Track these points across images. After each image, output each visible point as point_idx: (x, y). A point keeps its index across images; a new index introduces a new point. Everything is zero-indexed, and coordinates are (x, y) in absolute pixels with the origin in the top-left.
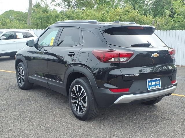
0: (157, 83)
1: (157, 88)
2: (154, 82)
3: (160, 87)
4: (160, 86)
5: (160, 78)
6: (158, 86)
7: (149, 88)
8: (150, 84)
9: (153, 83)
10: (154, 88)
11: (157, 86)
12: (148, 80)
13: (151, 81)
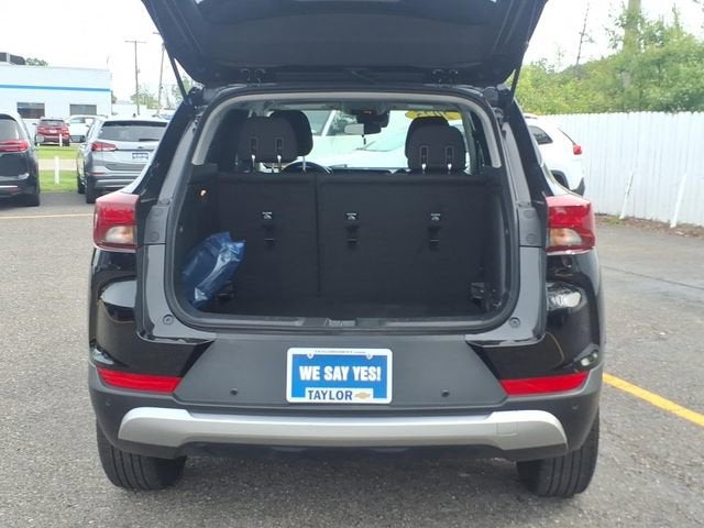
1: (355, 400)
2: (346, 369)
3: (385, 396)
4: (380, 395)
5: (388, 353)
6: (370, 391)
7: (298, 392)
8: (307, 373)
9: (339, 373)
10: (331, 396)
11: (355, 391)
12: (292, 352)
13: (321, 361)
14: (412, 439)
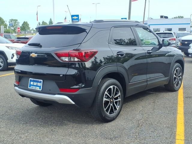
0: (39, 84)
1: (37, 89)
2: (37, 83)
4: (40, 89)
5: (42, 81)
6: (39, 88)
7: (30, 87)
8: (32, 83)
9: (35, 84)
10: (34, 88)
11: (37, 87)
12: (30, 79)
13: (34, 81)
14: (45, 98)
